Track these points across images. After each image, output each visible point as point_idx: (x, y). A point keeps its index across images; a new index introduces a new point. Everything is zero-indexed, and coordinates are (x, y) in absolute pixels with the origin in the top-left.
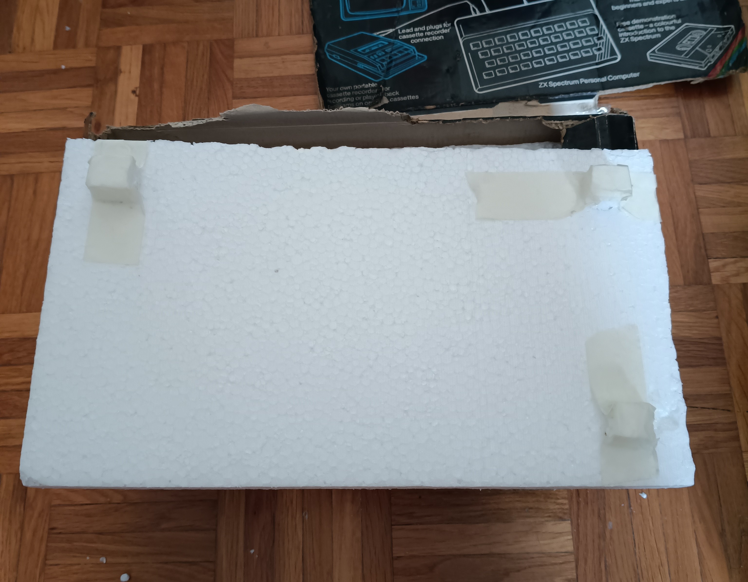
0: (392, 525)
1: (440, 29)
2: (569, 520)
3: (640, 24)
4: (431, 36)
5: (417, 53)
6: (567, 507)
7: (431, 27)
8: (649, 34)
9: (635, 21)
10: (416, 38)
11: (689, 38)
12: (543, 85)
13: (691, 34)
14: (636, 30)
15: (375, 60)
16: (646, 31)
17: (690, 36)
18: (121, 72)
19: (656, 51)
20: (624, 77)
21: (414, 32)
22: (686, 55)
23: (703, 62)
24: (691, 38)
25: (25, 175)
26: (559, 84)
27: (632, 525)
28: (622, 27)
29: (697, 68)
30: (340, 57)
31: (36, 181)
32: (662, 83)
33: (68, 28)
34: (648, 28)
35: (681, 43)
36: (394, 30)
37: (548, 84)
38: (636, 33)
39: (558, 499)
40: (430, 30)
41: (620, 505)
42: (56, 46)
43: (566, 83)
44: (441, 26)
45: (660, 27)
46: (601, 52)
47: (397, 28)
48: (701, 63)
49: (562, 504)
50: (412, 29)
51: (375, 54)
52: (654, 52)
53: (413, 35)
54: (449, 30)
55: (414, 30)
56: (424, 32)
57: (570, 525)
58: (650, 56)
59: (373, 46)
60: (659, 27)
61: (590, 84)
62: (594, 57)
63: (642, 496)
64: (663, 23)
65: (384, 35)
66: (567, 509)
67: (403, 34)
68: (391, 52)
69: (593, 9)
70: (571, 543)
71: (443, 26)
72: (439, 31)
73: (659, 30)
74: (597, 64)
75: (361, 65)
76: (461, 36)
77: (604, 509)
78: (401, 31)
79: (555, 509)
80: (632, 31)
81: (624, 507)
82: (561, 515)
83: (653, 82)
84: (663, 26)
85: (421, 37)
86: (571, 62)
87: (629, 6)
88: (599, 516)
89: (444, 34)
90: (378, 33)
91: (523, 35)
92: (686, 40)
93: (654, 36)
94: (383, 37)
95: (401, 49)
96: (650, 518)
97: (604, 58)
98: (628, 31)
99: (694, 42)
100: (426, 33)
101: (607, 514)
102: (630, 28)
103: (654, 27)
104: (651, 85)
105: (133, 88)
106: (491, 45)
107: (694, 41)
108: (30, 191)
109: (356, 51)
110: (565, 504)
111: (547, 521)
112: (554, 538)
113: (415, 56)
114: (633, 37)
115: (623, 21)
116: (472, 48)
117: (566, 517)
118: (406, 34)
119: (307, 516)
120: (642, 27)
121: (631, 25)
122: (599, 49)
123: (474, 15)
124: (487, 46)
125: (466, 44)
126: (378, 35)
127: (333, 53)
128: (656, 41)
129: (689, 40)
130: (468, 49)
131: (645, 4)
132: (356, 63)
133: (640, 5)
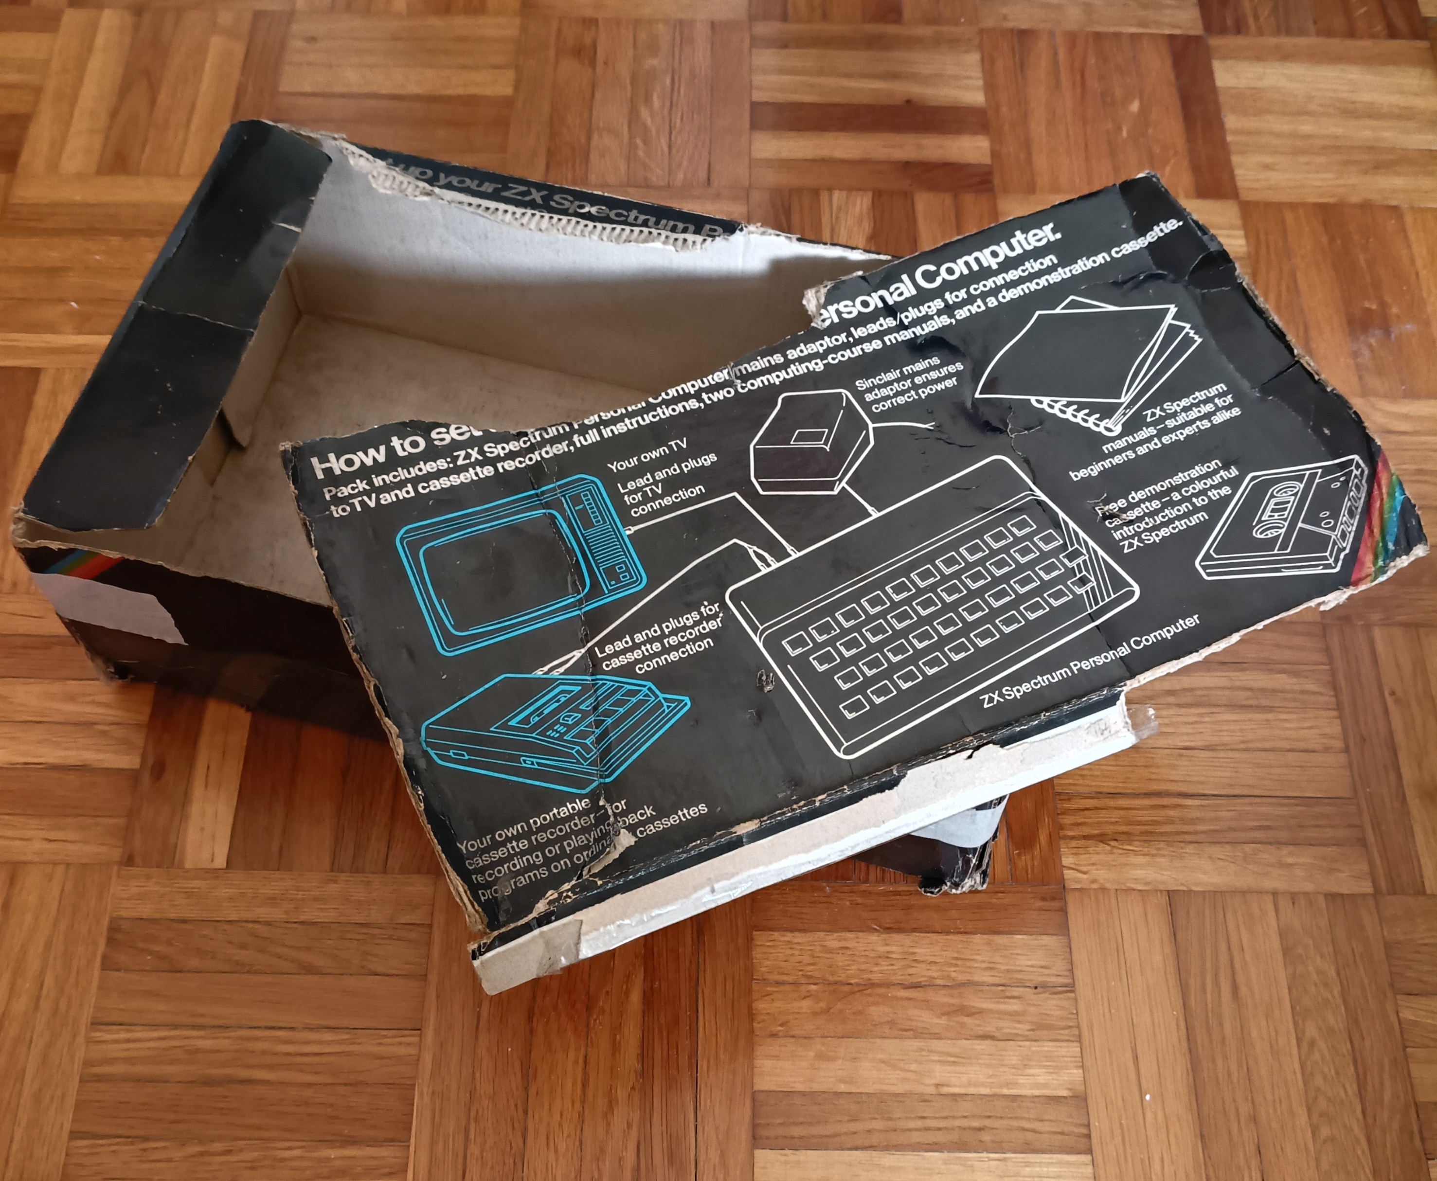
3: (1149, 499)
5: (661, 696)
7: (673, 624)
8: (1179, 518)
9: (1134, 497)
11: (1271, 506)
12: (991, 700)
13: (1272, 496)
16: (1169, 513)
17: (1273, 501)
19: (1211, 552)
20: (1168, 633)
22: (1284, 547)
23: (1327, 554)
24: (1276, 504)
26: (1026, 688)
28: (1112, 516)
29: (1319, 571)
30: (470, 752)
35: (1260, 521)
36: (583, 651)
37: (1001, 695)
38: (1150, 522)
40: (674, 632)
43: (1043, 680)
44: (695, 616)
46: (1088, 587)
47: (590, 645)
50: (628, 638)
51: (557, 722)
53: (637, 654)
54: (718, 620)
55: (633, 640)
56: (660, 639)
58: (1204, 568)
59: (546, 702)
60: (1193, 495)
61: (1096, 669)
62: (1076, 604)
65: (562, 670)
67: (609, 657)
68: (595, 708)
69: (1031, 490)
71: (700, 613)
72: (696, 629)
73: (1198, 502)
74: (1092, 617)
75: (529, 762)
76: (755, 629)
78: (602, 651)
80: (1140, 519)
85: (658, 655)
86: (1032, 629)
89: (711, 634)
90: (546, 669)
91: (898, 590)
92: (1268, 512)
93: (1194, 520)
94: (562, 674)
95: (618, 696)
97: (1103, 599)
98: (1131, 523)
99: (1286, 513)
100: (665, 641)
102: (1132, 515)
103: (1185, 499)
104: (1235, 638)
106: (833, 633)
107: (1285, 509)
109: (505, 726)
113: (659, 705)
114: (1147, 534)
115: (1107, 502)
116: (793, 653)
118: (616, 654)
120: (1156, 504)
121: (1131, 506)
122: (1083, 581)
123: (764, 571)
124: (825, 637)
126: (546, 673)
127: (447, 748)
129: (1273, 511)
131: (1142, 450)
132: (517, 759)
133: (1131, 455)
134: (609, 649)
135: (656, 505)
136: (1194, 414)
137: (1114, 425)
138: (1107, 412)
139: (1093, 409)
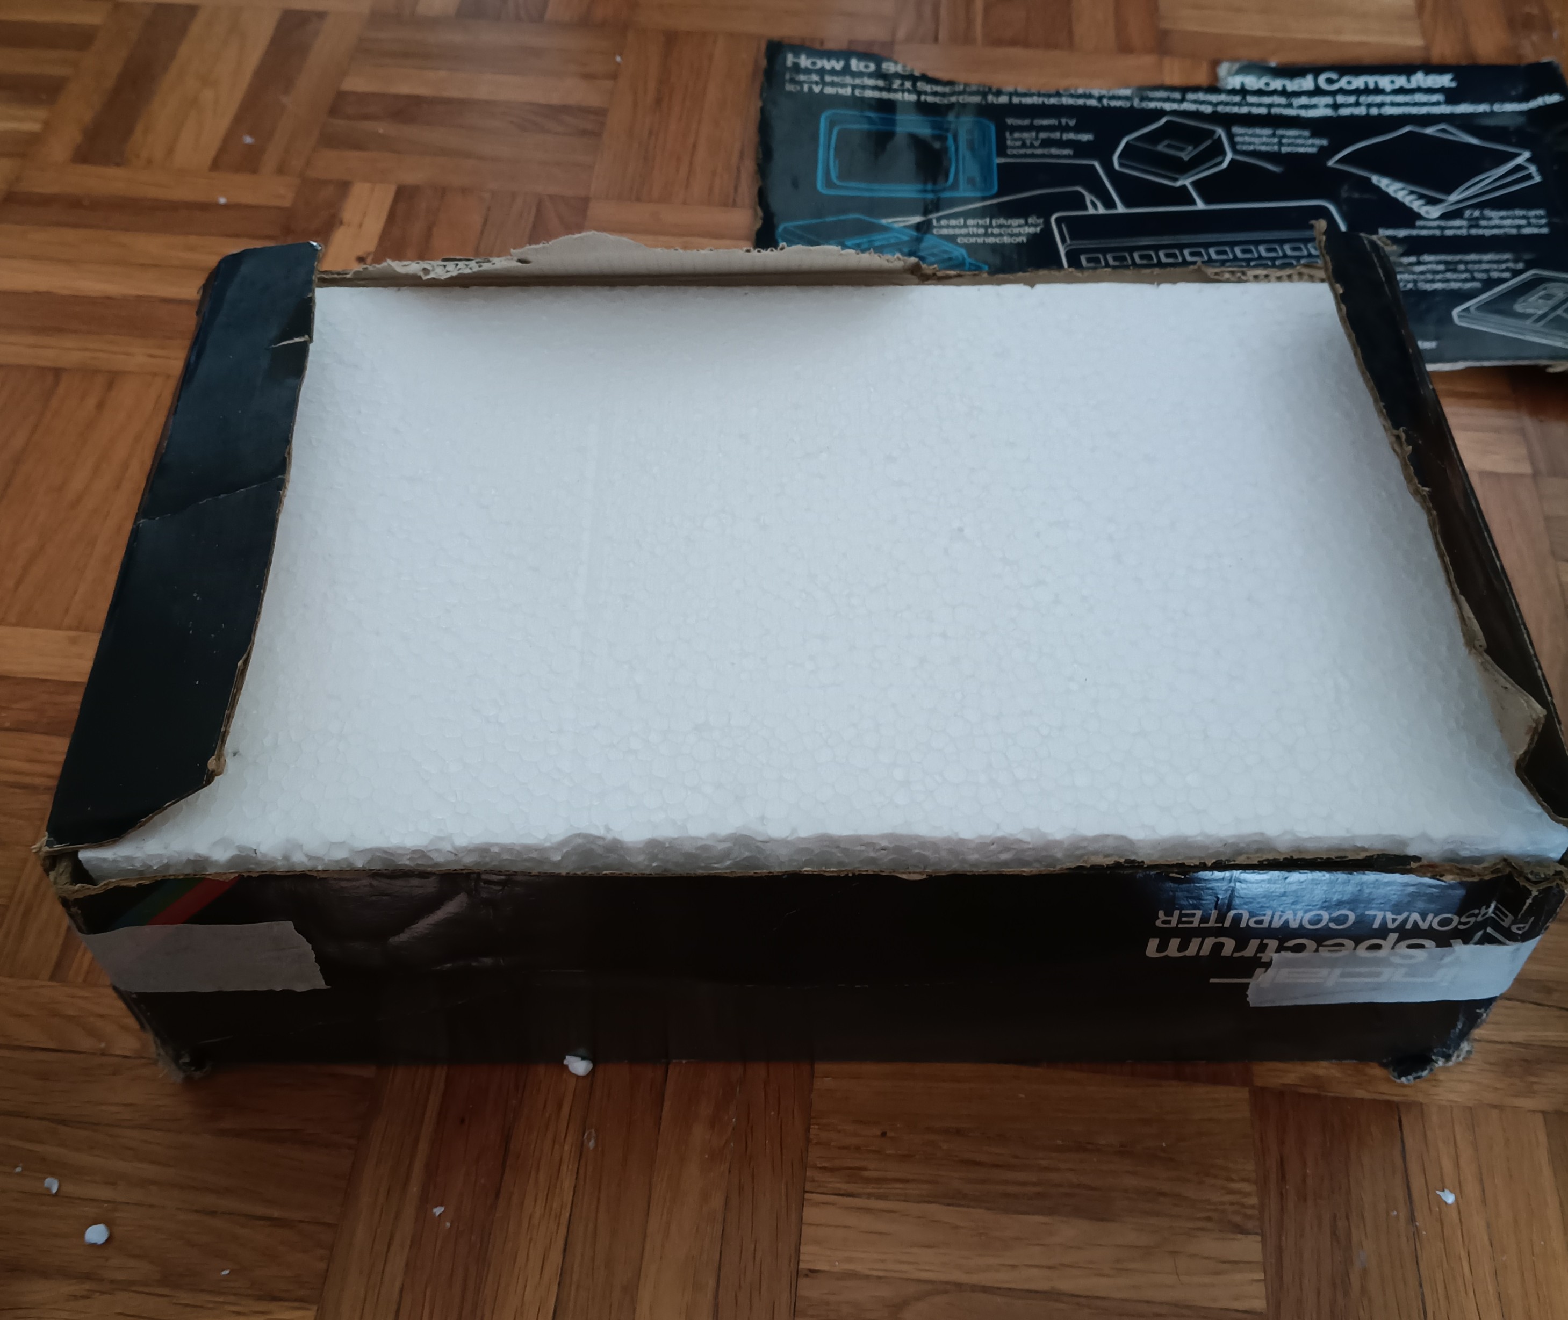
0: (804, 1191)
3: (1438, 263)
4: (1001, 235)
5: (968, 260)
7: (1002, 221)
9: (1426, 258)
10: (968, 235)
11: (1540, 295)
13: (1545, 289)
14: (1428, 271)
16: (1449, 275)
17: (1544, 292)
18: (341, 223)
19: (1472, 309)
21: (965, 226)
22: (1537, 321)
24: (1546, 294)
28: (1401, 265)
29: (1559, 344)
33: (248, 140)
34: (1455, 271)
35: (1524, 301)
36: (925, 218)
38: (1429, 276)
40: (1000, 226)
42: (216, 165)
44: (1022, 221)
45: (1479, 271)
47: (931, 216)
50: (963, 220)
52: (1467, 309)
53: (964, 231)
54: (1038, 229)
55: (965, 222)
56: (986, 227)
58: (1460, 316)
59: (878, 239)
60: (1476, 271)
64: (1485, 266)
65: (899, 224)
67: (941, 227)
71: (1026, 221)
72: (1018, 229)
73: (1478, 276)
76: (1063, 241)
78: (938, 222)
80: (1421, 273)
83: (1465, 359)
84: (1487, 271)
85: (978, 235)
87: (1415, 232)
89: (1028, 235)
90: (891, 220)
91: (1193, 254)
92: (1535, 297)
93: (1468, 285)
94: (900, 227)
95: (935, 251)
98: (1413, 273)
99: (1550, 302)
100: (990, 230)
102: (1418, 268)
103: (1466, 271)
104: (1463, 365)
105: (360, 253)
106: (1125, 263)
107: (1551, 299)
113: (963, 264)
114: (1423, 283)
115: (1401, 255)
116: (1085, 264)
120: (1441, 267)
121: (1419, 263)
123: (1091, 211)
124: (1117, 263)
125: (1073, 255)
126: (890, 223)
128: (1472, 293)
129: (1540, 298)
131: (1449, 233)
133: (1438, 233)
134: (943, 222)
135: (1029, 151)
136: (1508, 222)
137: (1435, 212)
138: (1432, 201)
139: (1421, 196)
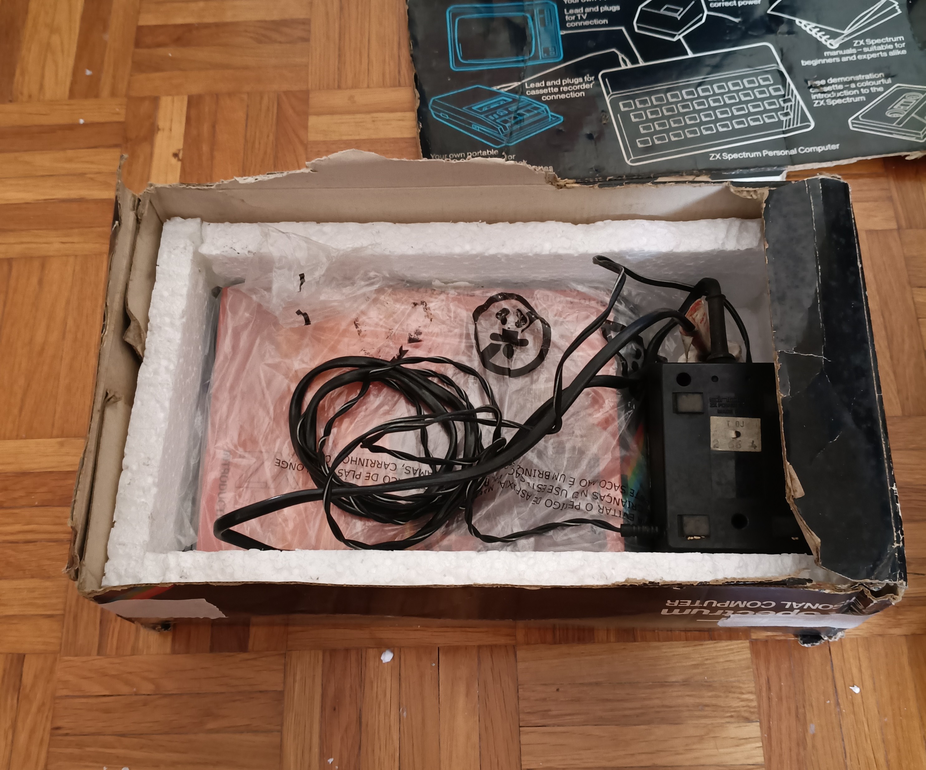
0: (520, 727)
1: (580, 84)
2: (757, 722)
3: (838, 84)
4: (569, 92)
5: (550, 113)
6: (755, 704)
7: (568, 81)
8: (850, 96)
9: (831, 80)
10: (548, 94)
11: (902, 102)
12: (715, 157)
13: (904, 98)
14: (833, 90)
15: (495, 120)
16: (846, 93)
17: (904, 100)
18: (159, 129)
19: (860, 117)
20: (820, 149)
21: (546, 87)
22: (899, 123)
23: (921, 132)
24: (905, 102)
25: (28, 259)
26: (735, 156)
27: (841, 728)
28: (816, 87)
29: (913, 139)
30: (450, 116)
31: (43, 267)
32: (869, 158)
33: (88, 72)
34: (849, 89)
35: (892, 108)
36: (519, 83)
37: (721, 156)
38: (834, 94)
39: (742, 693)
40: (567, 85)
41: (825, 702)
42: (72, 94)
43: (745, 155)
44: (581, 80)
45: (864, 88)
46: (788, 117)
47: (523, 81)
48: (919, 134)
49: (747, 700)
50: (543, 82)
51: (495, 113)
52: (857, 118)
53: (545, 91)
54: (591, 85)
55: (545, 84)
56: (559, 87)
57: (759, 729)
58: (853, 123)
59: (492, 103)
60: (862, 87)
61: (775, 157)
62: (779, 124)
63: (854, 691)
64: (867, 84)
65: (506, 89)
66: (754, 707)
67: (531, 89)
68: (516, 111)
69: (778, 64)
70: (760, 752)
71: (584, 80)
72: (579, 86)
73: (863, 91)
74: (784, 132)
75: (476, 127)
76: (608, 93)
77: (804, 707)
78: (529, 85)
79: (738, 707)
80: (829, 92)
81: (830, 703)
82: (746, 715)
83: (857, 156)
84: (868, 87)
85: (555, 94)
86: (750, 129)
87: (823, 61)
88: (797, 716)
89: (585, 90)
90: (498, 87)
91: (688, 93)
92: (898, 105)
93: (857, 99)
94: (506, 92)
95: (529, 108)
96: (864, 719)
97: (793, 125)
98: (824, 93)
99: (908, 107)
100: (561, 88)
101: (807, 713)
102: (826, 89)
103: (857, 88)
104: (854, 160)
105: (173, 150)
106: (647, 105)
107: (908, 105)
108: (34, 280)
109: (470, 109)
110: (752, 700)
111: (728, 722)
112: (737, 746)
113: (548, 117)
114: (830, 100)
115: (816, 79)
116: (622, 109)
117: (753, 717)
118: (535, 89)
119: (405, 713)
120: (841, 87)
121: (827, 85)
122: (787, 114)
123: (623, 67)
124: (642, 106)
125: (614, 103)
126: (498, 89)
127: (440, 112)
128: (861, 105)
129: (902, 105)
130: (616, 109)
132: (470, 124)
134: (532, 85)
135: (580, 24)
136: (881, 48)
137: (836, 43)
138: (834, 36)
139: (827, 32)
